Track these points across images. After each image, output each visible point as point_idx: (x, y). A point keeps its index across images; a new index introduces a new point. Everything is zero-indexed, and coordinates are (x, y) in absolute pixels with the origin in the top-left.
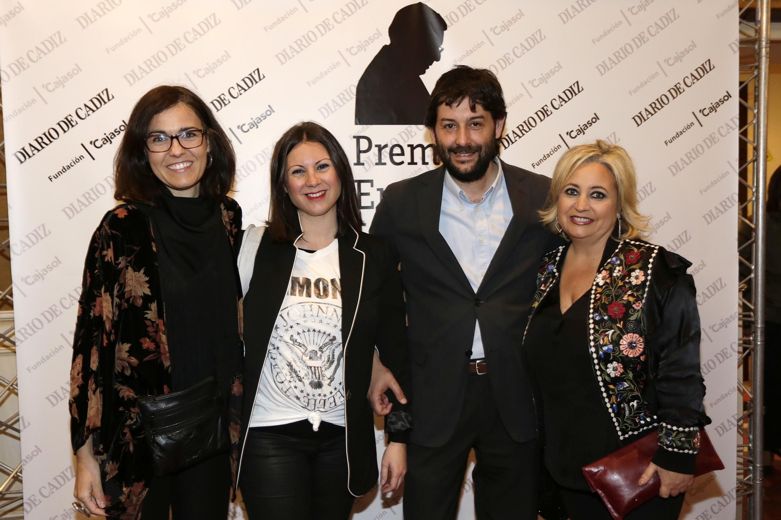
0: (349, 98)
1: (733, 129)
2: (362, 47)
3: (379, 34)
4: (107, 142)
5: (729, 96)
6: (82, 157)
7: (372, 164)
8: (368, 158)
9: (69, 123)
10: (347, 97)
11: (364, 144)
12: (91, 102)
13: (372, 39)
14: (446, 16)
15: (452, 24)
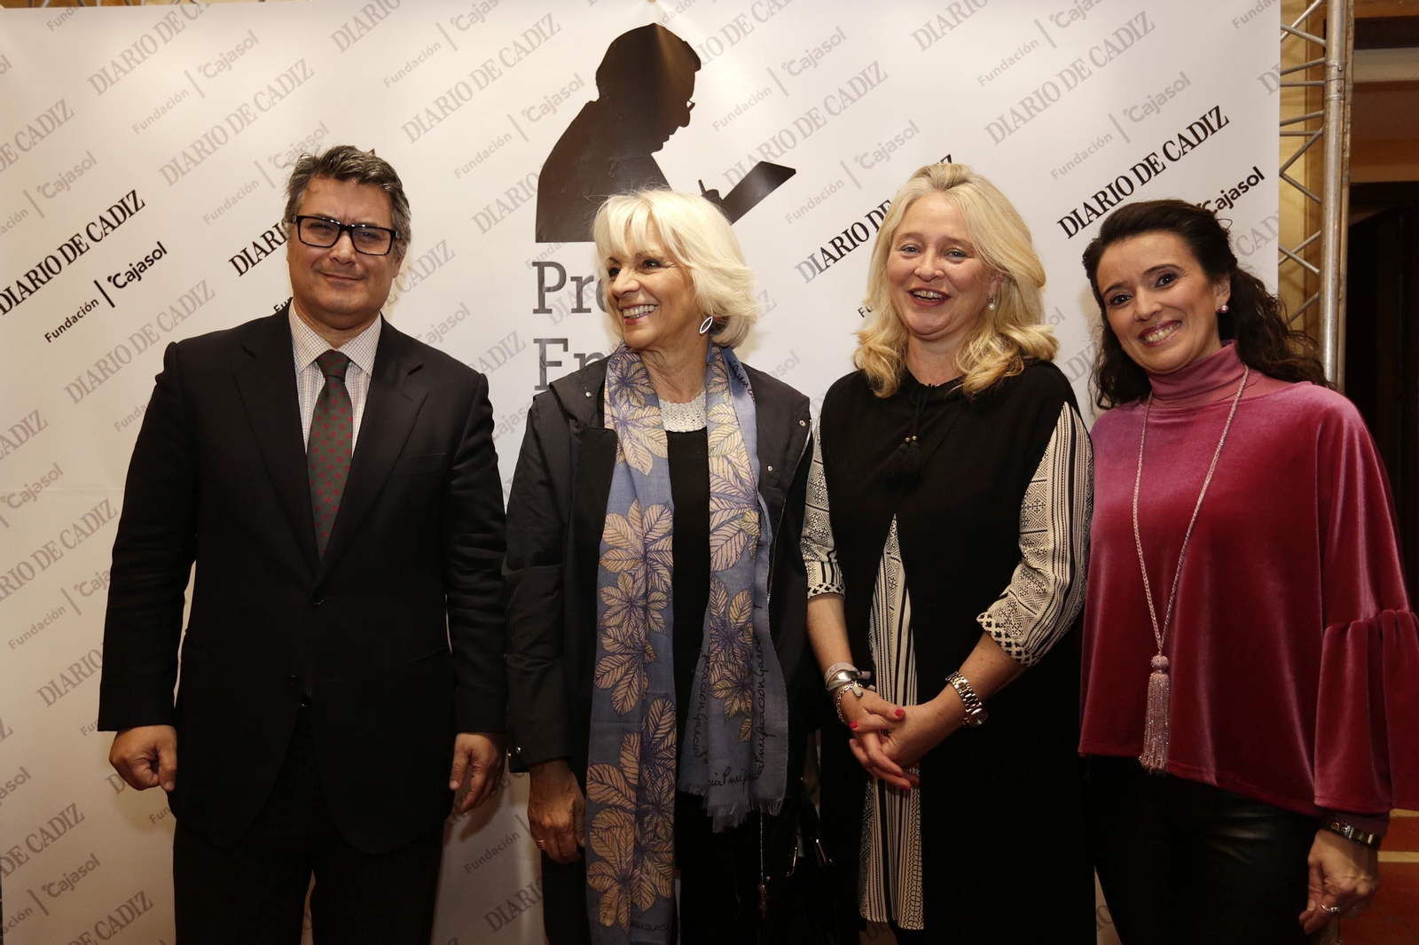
0: (525, 197)
1: (1268, 240)
2: (550, 106)
3: (579, 82)
4: (134, 277)
5: (1259, 175)
6: (95, 302)
7: (565, 309)
8: (559, 300)
9: (75, 247)
10: (522, 194)
11: (552, 277)
12: (109, 213)
13: (566, 93)
14: (700, 46)
15: (710, 60)
